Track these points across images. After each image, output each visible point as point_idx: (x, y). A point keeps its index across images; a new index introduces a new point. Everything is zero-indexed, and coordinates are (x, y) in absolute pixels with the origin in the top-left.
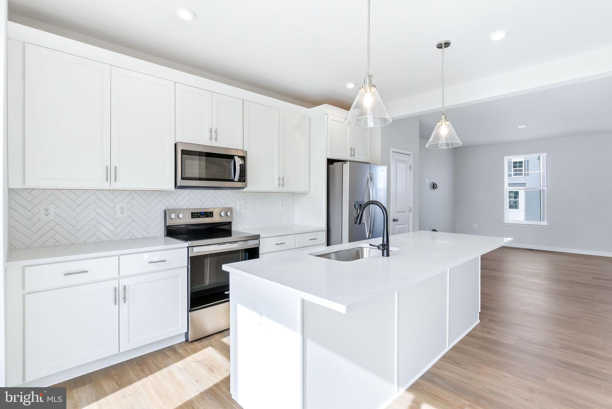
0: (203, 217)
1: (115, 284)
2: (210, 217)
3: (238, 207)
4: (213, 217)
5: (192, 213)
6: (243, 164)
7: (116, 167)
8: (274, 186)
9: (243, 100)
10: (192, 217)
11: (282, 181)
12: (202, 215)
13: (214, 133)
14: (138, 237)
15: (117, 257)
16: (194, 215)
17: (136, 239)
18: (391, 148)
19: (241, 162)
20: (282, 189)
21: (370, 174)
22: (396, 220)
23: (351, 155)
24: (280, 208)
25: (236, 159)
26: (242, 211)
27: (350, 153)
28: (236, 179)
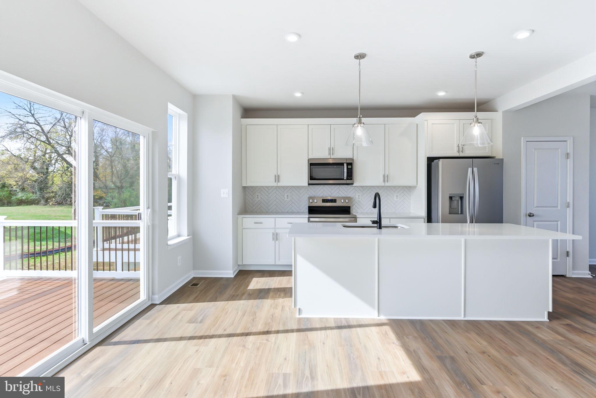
1: (273, 231)
2: (334, 202)
3: (357, 197)
4: (336, 202)
5: (323, 200)
7: (279, 175)
8: (380, 182)
10: (323, 202)
11: (386, 178)
12: (329, 201)
13: (331, 150)
15: (274, 218)
16: (324, 201)
18: (522, 138)
19: (350, 167)
20: (387, 184)
21: (472, 168)
22: (532, 215)
23: (459, 151)
24: (395, 199)
25: (345, 165)
26: (360, 199)
27: (458, 150)
28: (345, 178)
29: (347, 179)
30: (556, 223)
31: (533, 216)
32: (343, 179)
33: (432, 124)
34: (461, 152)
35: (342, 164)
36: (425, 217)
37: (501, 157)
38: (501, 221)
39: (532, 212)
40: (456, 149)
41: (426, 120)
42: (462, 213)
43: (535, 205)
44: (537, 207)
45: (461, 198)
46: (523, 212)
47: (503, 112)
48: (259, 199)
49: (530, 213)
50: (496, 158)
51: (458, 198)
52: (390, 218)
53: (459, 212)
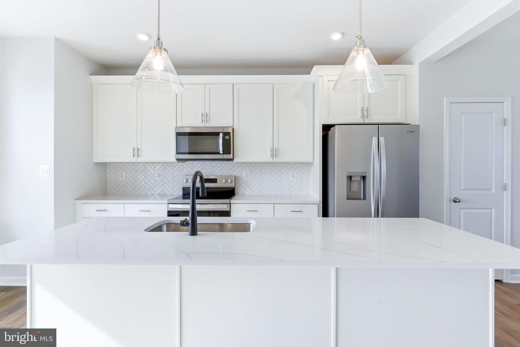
0: (208, 183)
2: (214, 183)
3: (244, 176)
4: (217, 183)
6: (229, 138)
7: (138, 148)
8: (267, 158)
9: (233, 84)
11: (274, 152)
12: (208, 181)
13: (206, 117)
14: (168, 194)
15: (123, 205)
17: (167, 195)
18: (445, 98)
19: (227, 137)
20: (275, 160)
21: (377, 138)
22: (458, 200)
23: (363, 116)
24: (291, 178)
25: (221, 135)
26: (248, 179)
27: (361, 115)
28: (221, 152)
29: (224, 153)
30: (489, 211)
31: (459, 202)
32: (219, 153)
33: (328, 81)
34: (366, 118)
35: (217, 134)
36: (319, 203)
37: (417, 123)
38: (416, 215)
39: (458, 197)
40: (359, 114)
41: (320, 76)
42: (364, 198)
43: (462, 188)
44: (464, 189)
45: (364, 178)
46: (446, 196)
47: (420, 63)
48: (124, 178)
49: (456, 198)
50: (411, 124)
51: (358, 179)
52: (274, 204)
53: (361, 197)
